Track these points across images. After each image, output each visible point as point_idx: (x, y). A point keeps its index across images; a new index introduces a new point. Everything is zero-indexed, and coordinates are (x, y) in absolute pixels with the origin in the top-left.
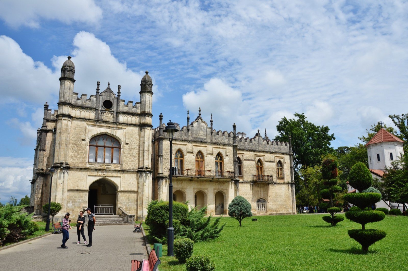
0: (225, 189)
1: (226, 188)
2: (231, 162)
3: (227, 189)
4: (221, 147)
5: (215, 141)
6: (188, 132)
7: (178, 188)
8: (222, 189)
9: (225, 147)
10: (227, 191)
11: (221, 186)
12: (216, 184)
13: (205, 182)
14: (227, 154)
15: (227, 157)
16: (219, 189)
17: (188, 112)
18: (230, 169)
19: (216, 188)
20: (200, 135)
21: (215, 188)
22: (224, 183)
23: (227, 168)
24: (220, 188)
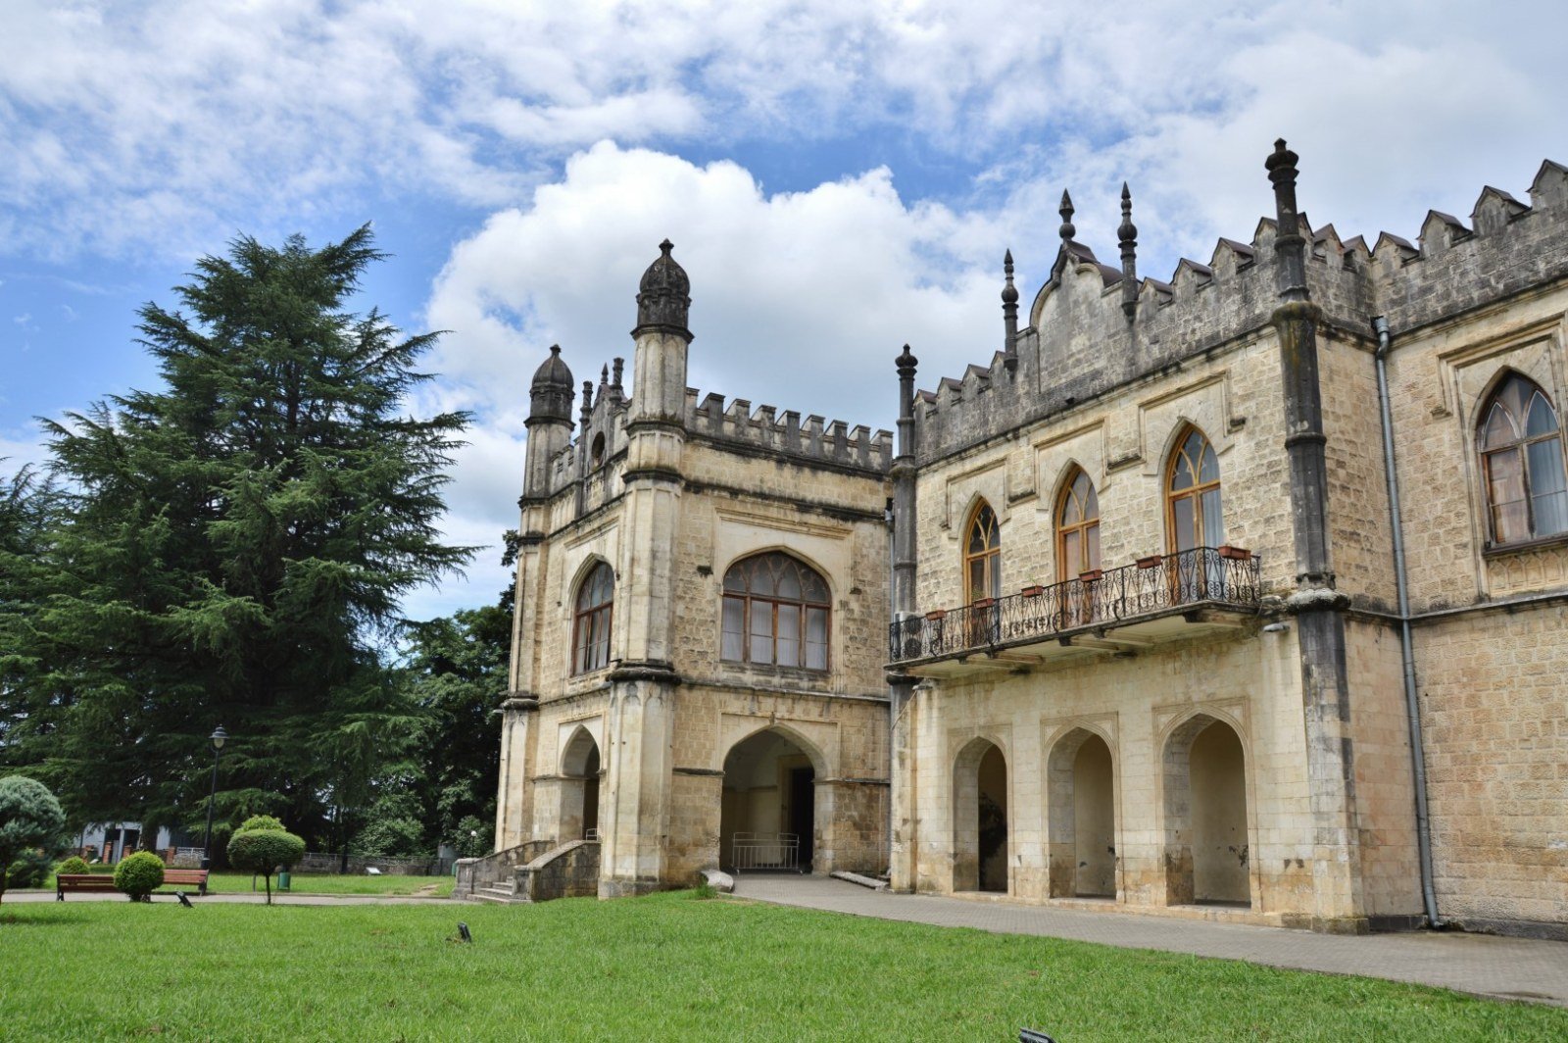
0: (1232, 701)
1: (1237, 691)
2: (1270, 465)
3: (1243, 700)
4: (1190, 379)
5: (1156, 350)
6: (1013, 378)
7: (971, 729)
8: (1213, 700)
9: (1219, 366)
10: (1247, 715)
11: (1199, 681)
12: (1170, 667)
13: (1101, 667)
14: (1239, 412)
15: (1240, 438)
16: (1188, 702)
17: (1009, 260)
18: (1267, 521)
19: (1171, 700)
20: (1070, 362)
21: (1158, 700)
22: (1220, 654)
23: (1246, 525)
24: (1195, 698)
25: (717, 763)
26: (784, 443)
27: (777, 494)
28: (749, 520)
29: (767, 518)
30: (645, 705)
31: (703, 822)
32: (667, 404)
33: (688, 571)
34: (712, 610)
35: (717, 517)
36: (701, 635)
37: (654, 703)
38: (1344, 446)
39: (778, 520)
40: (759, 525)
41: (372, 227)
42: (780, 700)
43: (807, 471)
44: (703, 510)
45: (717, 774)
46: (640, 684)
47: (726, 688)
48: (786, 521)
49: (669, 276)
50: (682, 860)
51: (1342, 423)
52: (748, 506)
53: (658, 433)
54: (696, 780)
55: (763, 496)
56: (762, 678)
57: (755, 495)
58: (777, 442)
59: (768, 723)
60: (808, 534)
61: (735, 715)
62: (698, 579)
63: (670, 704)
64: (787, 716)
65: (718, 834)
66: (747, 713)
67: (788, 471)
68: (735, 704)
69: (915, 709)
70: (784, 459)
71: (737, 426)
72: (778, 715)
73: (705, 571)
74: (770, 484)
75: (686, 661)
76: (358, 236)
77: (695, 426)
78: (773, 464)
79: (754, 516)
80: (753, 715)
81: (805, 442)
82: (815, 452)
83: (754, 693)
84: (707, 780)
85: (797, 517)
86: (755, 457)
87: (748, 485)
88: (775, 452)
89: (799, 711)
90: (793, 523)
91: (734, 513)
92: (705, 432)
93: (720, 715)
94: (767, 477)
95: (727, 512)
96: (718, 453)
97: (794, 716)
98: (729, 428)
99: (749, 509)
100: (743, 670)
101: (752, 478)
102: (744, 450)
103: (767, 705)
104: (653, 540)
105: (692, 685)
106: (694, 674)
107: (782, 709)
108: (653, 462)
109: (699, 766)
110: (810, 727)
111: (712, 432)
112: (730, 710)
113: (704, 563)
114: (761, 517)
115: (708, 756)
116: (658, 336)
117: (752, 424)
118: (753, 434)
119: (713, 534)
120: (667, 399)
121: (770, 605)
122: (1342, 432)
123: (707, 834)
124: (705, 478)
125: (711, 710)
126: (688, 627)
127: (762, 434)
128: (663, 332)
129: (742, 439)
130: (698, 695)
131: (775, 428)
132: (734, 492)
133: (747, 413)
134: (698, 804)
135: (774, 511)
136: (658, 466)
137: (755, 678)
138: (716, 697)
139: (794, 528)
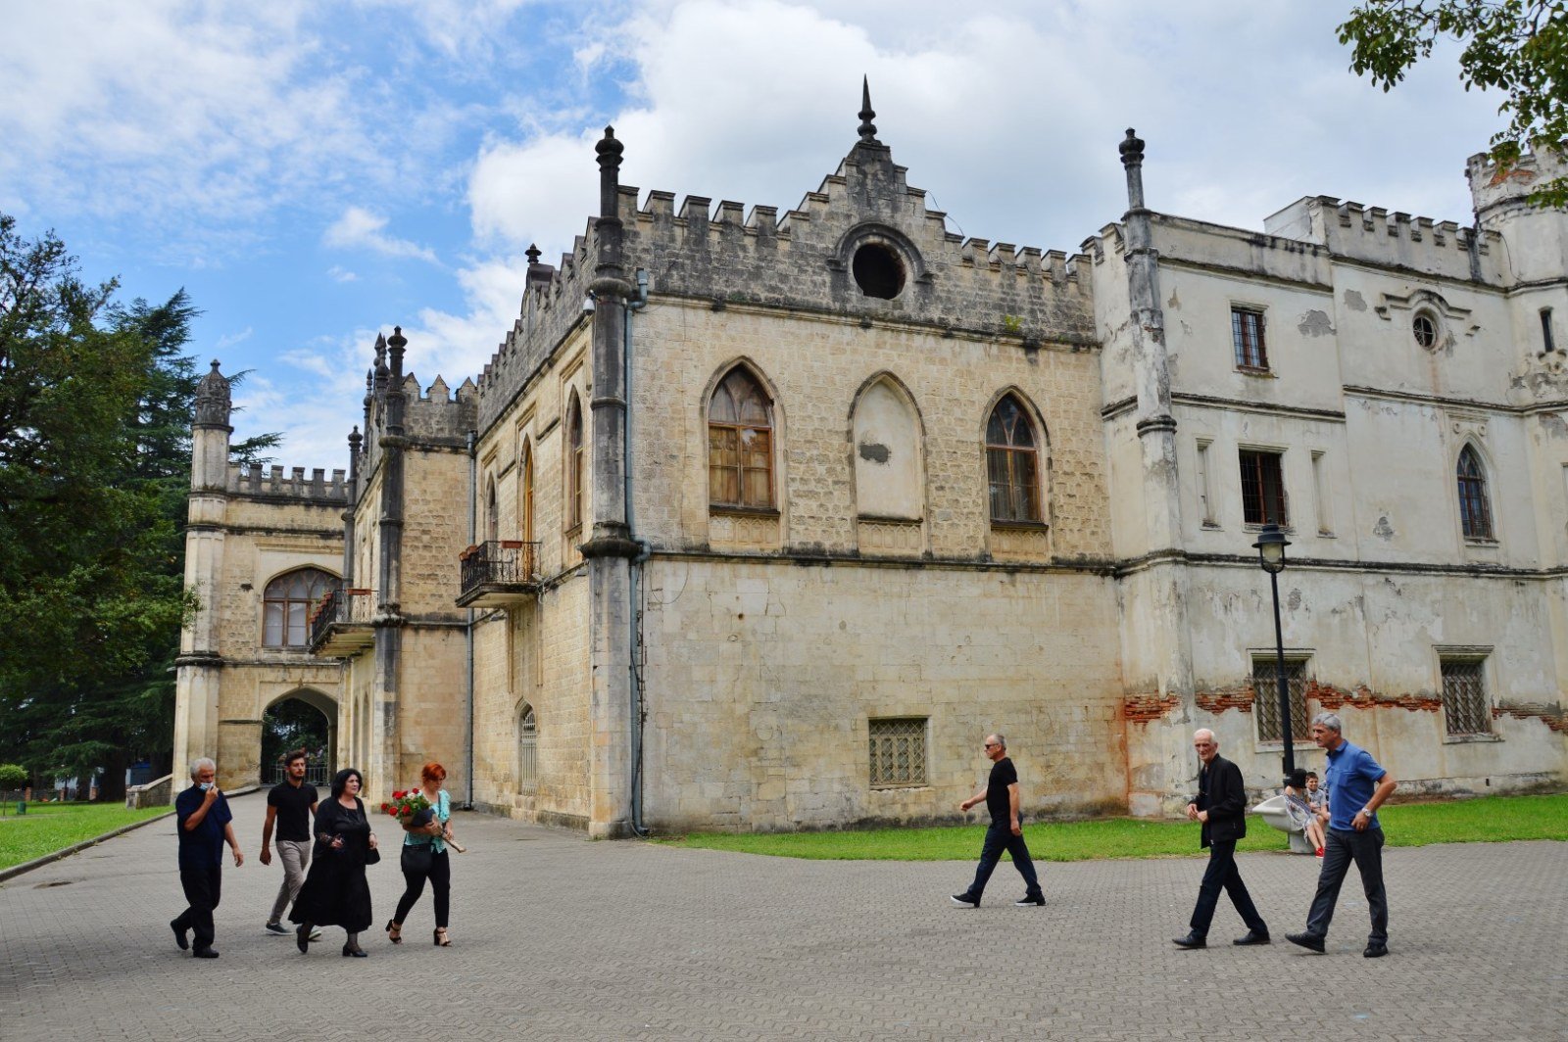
25: (257, 713)
26: (311, 492)
27: (305, 528)
28: (283, 549)
29: (296, 546)
30: (192, 681)
31: (246, 755)
32: (208, 478)
33: (234, 588)
34: (253, 613)
35: (257, 549)
36: (244, 630)
37: (199, 680)
38: (431, 520)
39: (305, 547)
40: (291, 551)
41: (186, 291)
42: (306, 670)
43: (330, 510)
44: (245, 546)
45: (257, 722)
46: (188, 668)
47: (262, 664)
48: (312, 547)
49: (210, 388)
50: (230, 780)
51: (432, 506)
52: (282, 539)
53: (201, 499)
54: (240, 727)
55: (293, 531)
56: (294, 656)
57: (287, 531)
58: (305, 492)
59: (297, 686)
60: (331, 553)
61: (270, 682)
62: (242, 593)
63: (215, 680)
64: (311, 680)
65: (259, 762)
66: (280, 680)
67: (314, 511)
68: (270, 675)
69: (349, 676)
70: (308, 504)
71: (273, 484)
72: (304, 680)
73: (247, 587)
74: (299, 522)
75: (233, 649)
76: (177, 299)
77: (238, 488)
78: (302, 508)
79: (286, 546)
80: (284, 681)
81: (329, 490)
82: (338, 495)
83: (285, 666)
84: (250, 727)
85: (321, 543)
86: (287, 504)
87: (282, 525)
88: (304, 499)
89: (322, 676)
90: (318, 547)
91: (269, 545)
92: (247, 491)
93: (257, 684)
94: (297, 518)
95: (264, 545)
96: (257, 505)
97: (318, 680)
98: (266, 487)
99: (282, 541)
100: (279, 651)
101: (284, 520)
102: (277, 500)
103: (296, 674)
104: (197, 572)
105: (236, 665)
106: (239, 657)
107: (308, 677)
108: (198, 519)
109: (242, 718)
110: (331, 687)
111: (253, 491)
112: (267, 679)
113: (246, 581)
114: (292, 546)
115: (250, 710)
116: (202, 431)
117: (285, 482)
118: (286, 489)
119: (253, 562)
120: (208, 475)
121: (304, 605)
122: (430, 511)
123: (249, 762)
124: (246, 523)
125: (252, 681)
126: (234, 626)
127: (293, 488)
128: (205, 429)
129: (277, 493)
130: (241, 671)
131: (303, 483)
132: (269, 531)
133: (281, 475)
134: (243, 743)
135: (302, 541)
136: (202, 522)
137: (290, 656)
138: (256, 671)
139: (319, 551)
